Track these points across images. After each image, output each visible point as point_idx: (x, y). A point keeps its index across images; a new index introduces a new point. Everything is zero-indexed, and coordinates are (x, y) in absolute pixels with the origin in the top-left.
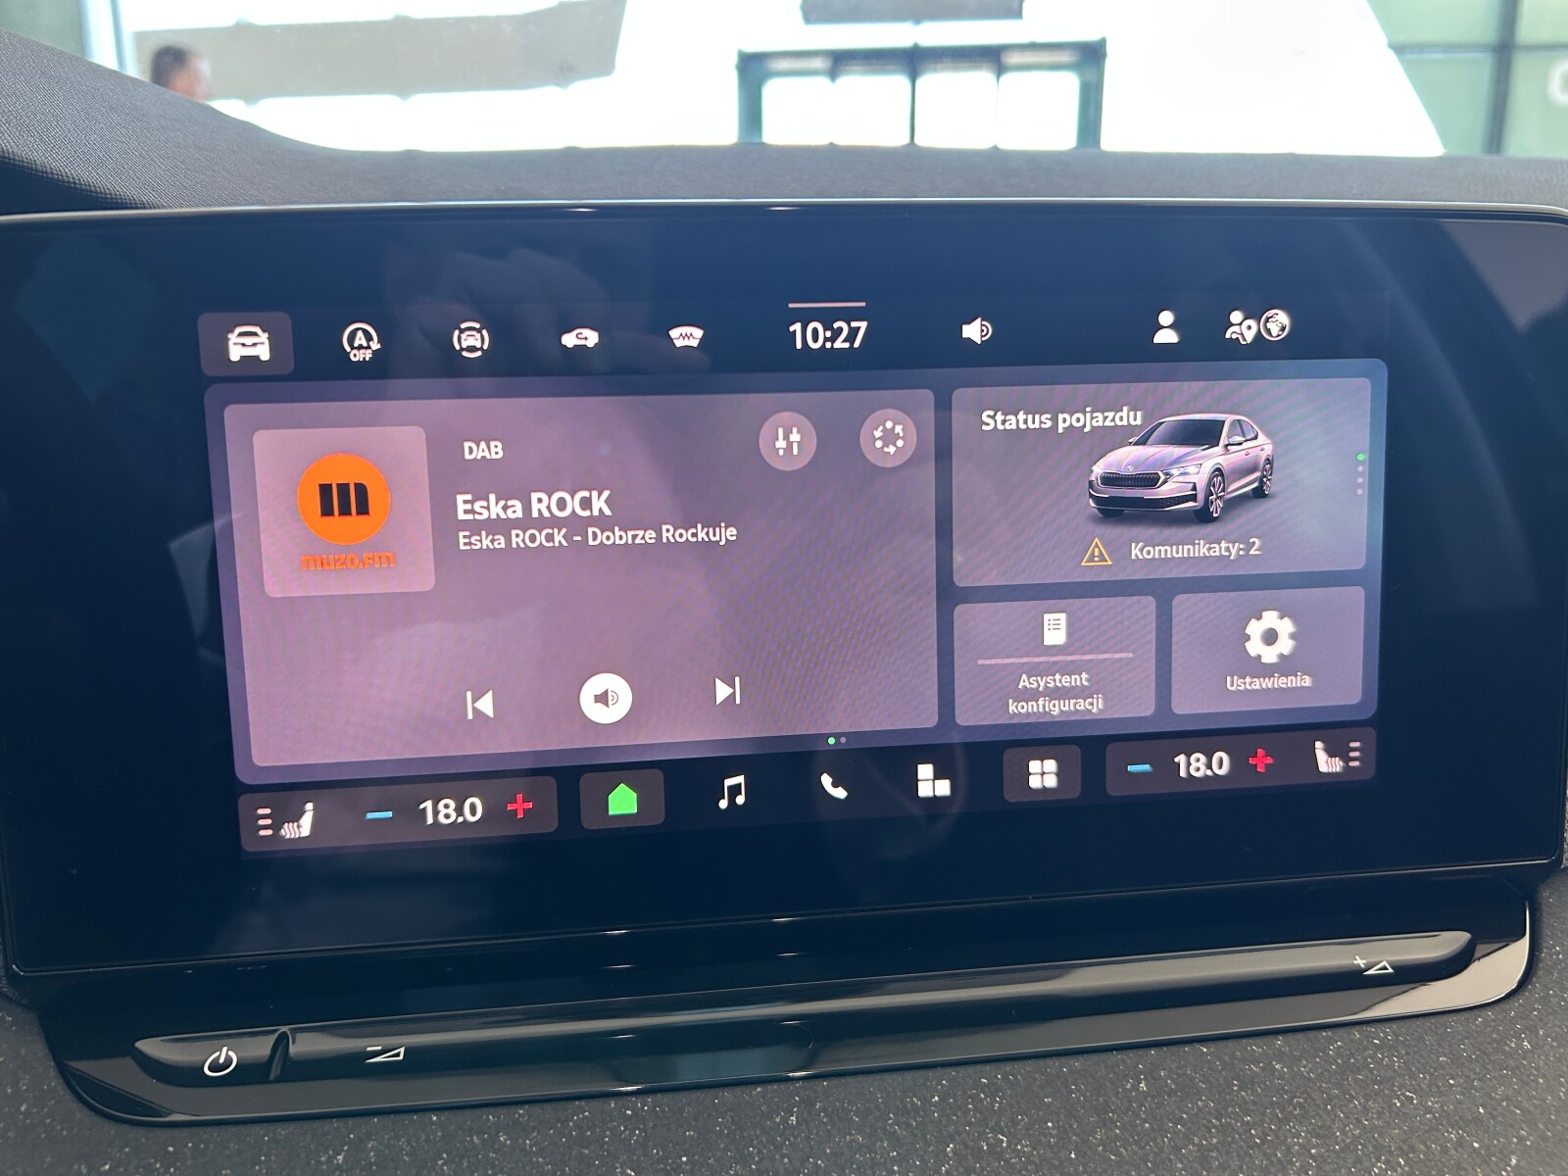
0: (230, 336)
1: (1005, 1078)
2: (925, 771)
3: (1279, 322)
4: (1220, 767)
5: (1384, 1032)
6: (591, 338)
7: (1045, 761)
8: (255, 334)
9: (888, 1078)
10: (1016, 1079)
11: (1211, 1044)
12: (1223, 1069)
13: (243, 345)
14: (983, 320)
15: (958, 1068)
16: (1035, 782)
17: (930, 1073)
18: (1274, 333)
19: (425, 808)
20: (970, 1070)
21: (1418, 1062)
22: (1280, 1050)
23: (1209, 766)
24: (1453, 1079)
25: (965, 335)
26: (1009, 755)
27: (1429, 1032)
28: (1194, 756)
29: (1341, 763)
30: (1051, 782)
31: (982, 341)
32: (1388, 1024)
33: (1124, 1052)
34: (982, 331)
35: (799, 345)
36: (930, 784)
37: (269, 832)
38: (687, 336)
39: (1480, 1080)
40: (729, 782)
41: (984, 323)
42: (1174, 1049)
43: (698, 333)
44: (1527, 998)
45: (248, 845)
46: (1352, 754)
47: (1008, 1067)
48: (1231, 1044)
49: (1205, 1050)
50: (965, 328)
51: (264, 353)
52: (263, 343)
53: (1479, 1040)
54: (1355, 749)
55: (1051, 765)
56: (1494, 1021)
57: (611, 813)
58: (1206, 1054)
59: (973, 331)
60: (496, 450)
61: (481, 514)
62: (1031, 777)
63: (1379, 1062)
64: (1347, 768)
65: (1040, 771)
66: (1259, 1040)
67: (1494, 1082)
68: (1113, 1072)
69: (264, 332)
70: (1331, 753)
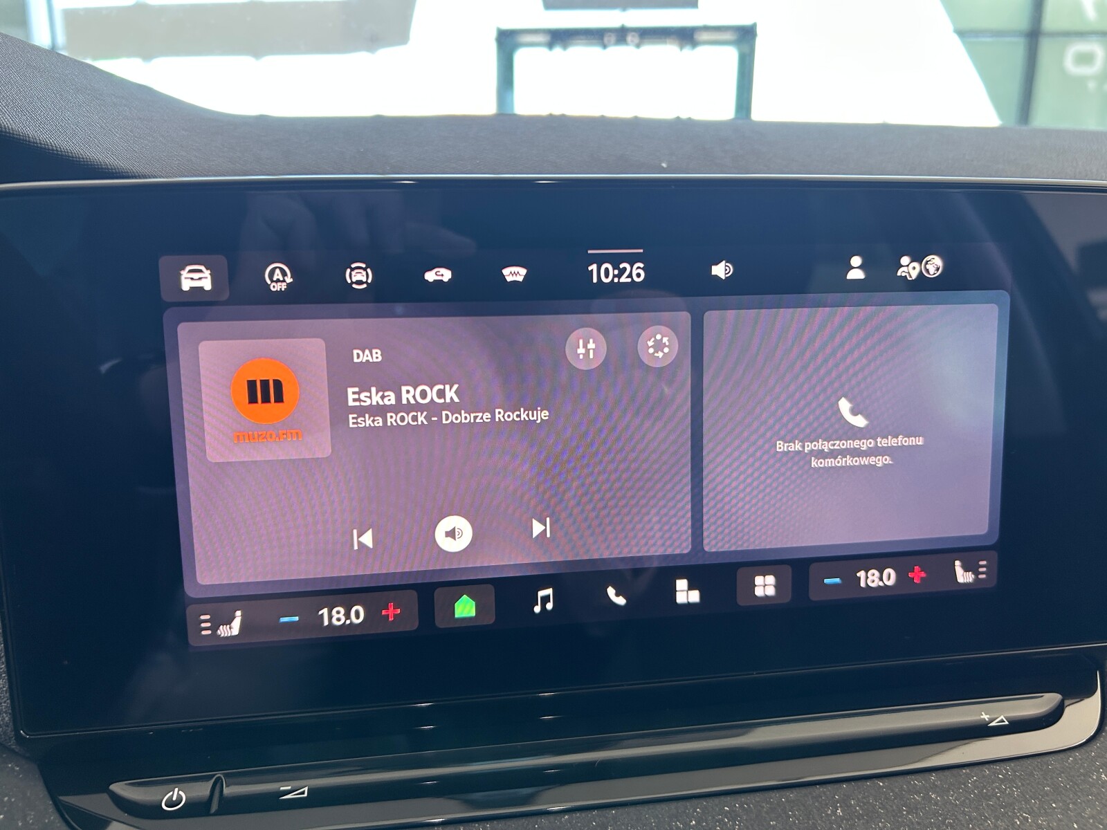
0: (182, 272)
1: (741, 806)
2: (682, 584)
3: (934, 265)
4: (889, 578)
5: (1006, 769)
6: (446, 275)
7: (766, 577)
8: (200, 271)
9: (659, 807)
10: (749, 807)
11: (886, 780)
12: (895, 799)
13: (192, 279)
14: (727, 262)
15: (708, 799)
16: (759, 592)
17: (688, 804)
18: (931, 273)
19: (322, 614)
20: (716, 800)
21: (1031, 791)
22: (934, 784)
23: (881, 579)
24: (1054, 803)
25: (714, 273)
26: (741, 573)
27: (1037, 768)
28: (870, 572)
29: (973, 576)
30: (771, 591)
31: (726, 278)
32: (1008, 763)
33: (824, 786)
34: (726, 270)
35: (595, 280)
36: (685, 594)
37: (209, 632)
38: (515, 274)
39: (1074, 803)
40: (541, 593)
41: (727, 264)
42: (860, 783)
43: (523, 271)
44: (1102, 742)
45: (193, 642)
46: (981, 570)
47: (743, 798)
48: (900, 779)
49: (881, 784)
50: (714, 268)
51: (207, 284)
52: (206, 278)
53: (1071, 774)
54: (982, 566)
55: (771, 579)
56: (1081, 759)
57: (457, 616)
58: (883, 787)
59: (720, 270)
60: (376, 356)
61: (365, 401)
62: (756, 588)
63: (1003, 792)
64: (977, 580)
65: (762, 583)
66: (919, 776)
67: (1084, 804)
68: (818, 801)
69: (207, 269)
70: (966, 569)
